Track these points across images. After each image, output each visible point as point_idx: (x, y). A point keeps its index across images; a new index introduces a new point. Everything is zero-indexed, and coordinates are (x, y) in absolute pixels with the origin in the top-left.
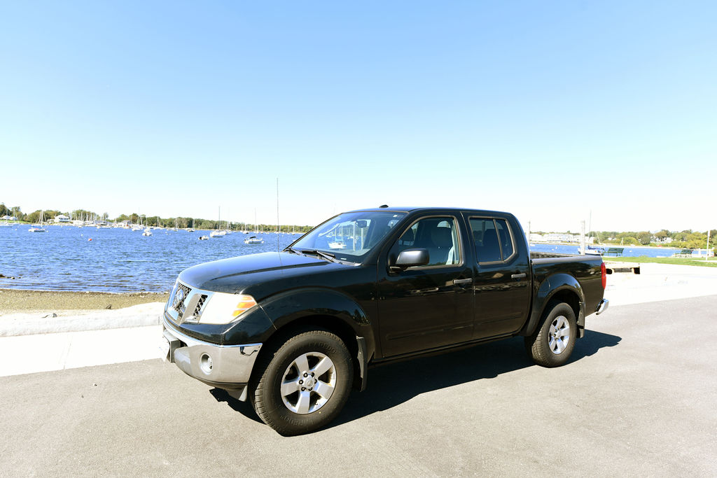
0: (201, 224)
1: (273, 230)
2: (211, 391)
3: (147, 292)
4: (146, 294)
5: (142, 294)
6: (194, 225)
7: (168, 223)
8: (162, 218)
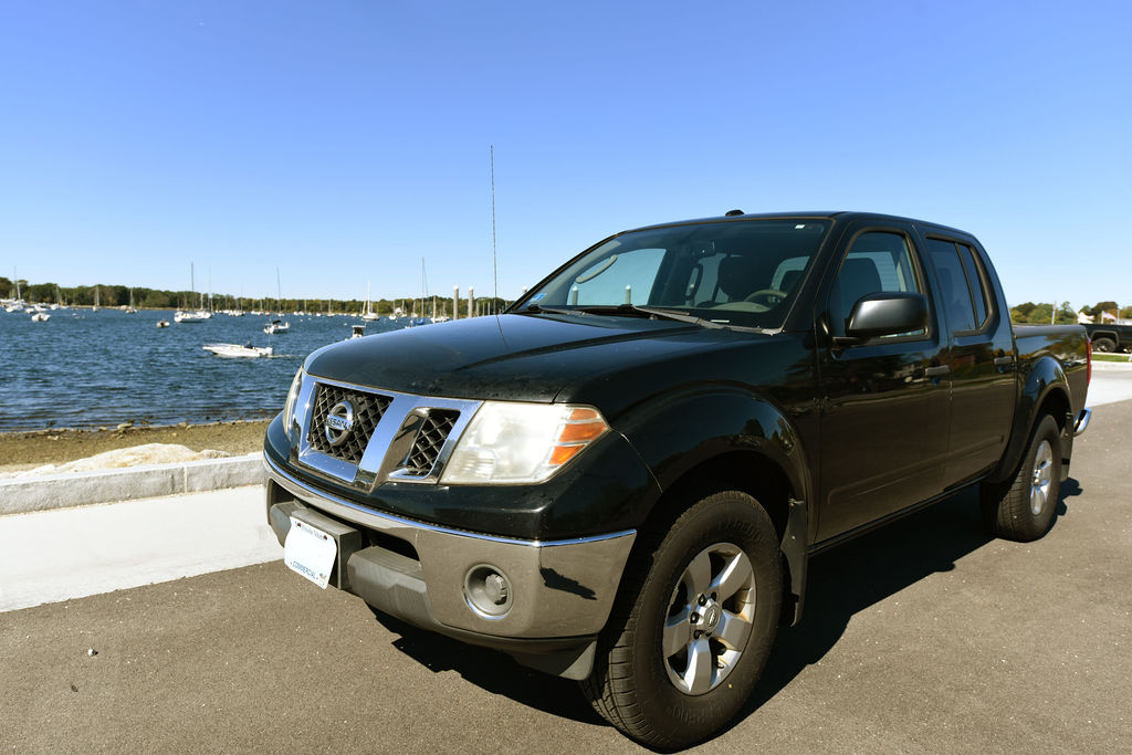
0: (144, 298)
1: (289, 308)
2: (396, 644)
3: (61, 429)
4: (59, 433)
5: (51, 433)
6: (132, 300)
7: (75, 295)
8: (61, 286)
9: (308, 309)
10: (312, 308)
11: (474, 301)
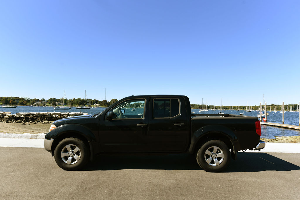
9: (233, 109)
10: (234, 108)
11: (267, 106)
